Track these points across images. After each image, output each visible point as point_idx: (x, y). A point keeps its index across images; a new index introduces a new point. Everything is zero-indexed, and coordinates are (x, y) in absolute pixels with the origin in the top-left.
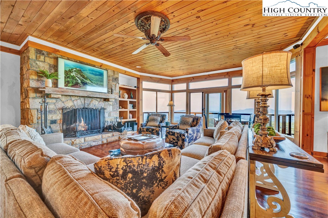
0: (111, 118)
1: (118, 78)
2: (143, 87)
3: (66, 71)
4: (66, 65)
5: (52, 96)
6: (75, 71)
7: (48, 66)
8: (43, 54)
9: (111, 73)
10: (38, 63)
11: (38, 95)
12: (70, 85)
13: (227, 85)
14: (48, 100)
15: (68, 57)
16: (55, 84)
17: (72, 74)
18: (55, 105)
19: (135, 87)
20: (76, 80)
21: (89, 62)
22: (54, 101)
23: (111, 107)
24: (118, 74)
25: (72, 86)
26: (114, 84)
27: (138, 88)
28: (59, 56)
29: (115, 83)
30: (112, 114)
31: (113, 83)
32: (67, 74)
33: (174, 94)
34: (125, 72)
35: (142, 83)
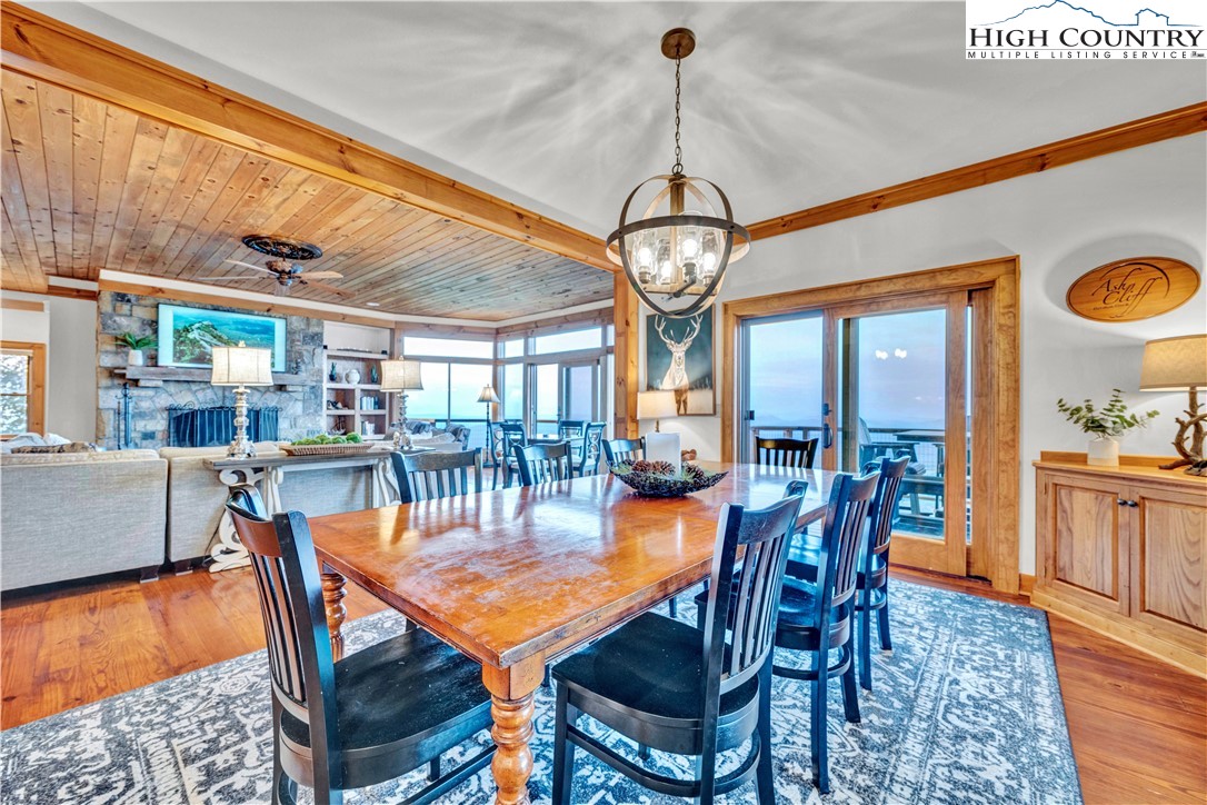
0: (298, 431)
1: (322, 334)
2: (406, 352)
3: (176, 331)
4: (176, 318)
5: (142, 383)
6: (199, 328)
7: (138, 324)
8: (129, 301)
9: (297, 323)
10: (117, 319)
11: (117, 381)
12: (186, 358)
13: (600, 345)
14: (133, 392)
15: (184, 299)
16: (153, 360)
17: (191, 336)
18: (153, 402)
19: (384, 352)
20: (201, 346)
21: (236, 306)
22: (151, 393)
23: (299, 406)
24: (320, 324)
25: (192, 361)
26: (307, 350)
27: (392, 354)
28: (162, 301)
29: (310, 347)
30: (300, 421)
31: (306, 347)
32: (180, 337)
33: (500, 368)
34: (344, 318)
35: (401, 341)
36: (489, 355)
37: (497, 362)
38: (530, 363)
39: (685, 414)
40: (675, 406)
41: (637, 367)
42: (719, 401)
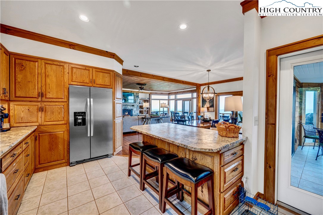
1: (139, 96)
2: (152, 98)
9: (135, 94)
13: (191, 97)
19: (148, 98)
21: (127, 92)
23: (136, 109)
24: (138, 94)
27: (149, 99)
29: (137, 98)
33: (169, 101)
34: (142, 92)
35: (151, 96)
36: (167, 98)
37: (169, 100)
38: (176, 100)
39: (209, 111)
40: (207, 110)
41: (200, 103)
42: (215, 109)
